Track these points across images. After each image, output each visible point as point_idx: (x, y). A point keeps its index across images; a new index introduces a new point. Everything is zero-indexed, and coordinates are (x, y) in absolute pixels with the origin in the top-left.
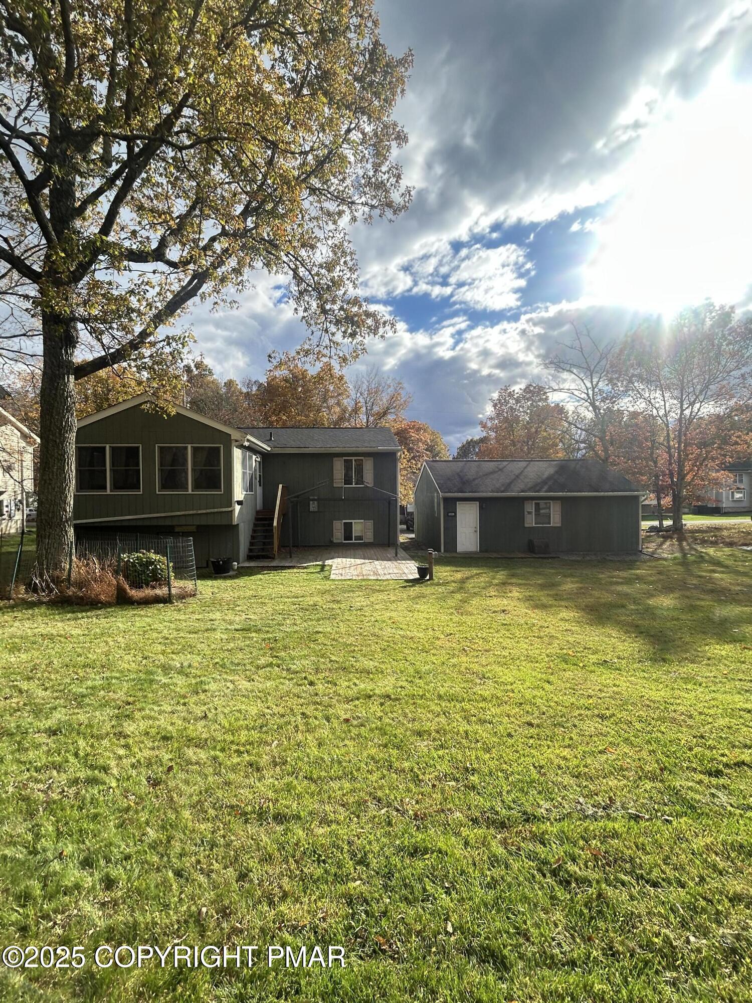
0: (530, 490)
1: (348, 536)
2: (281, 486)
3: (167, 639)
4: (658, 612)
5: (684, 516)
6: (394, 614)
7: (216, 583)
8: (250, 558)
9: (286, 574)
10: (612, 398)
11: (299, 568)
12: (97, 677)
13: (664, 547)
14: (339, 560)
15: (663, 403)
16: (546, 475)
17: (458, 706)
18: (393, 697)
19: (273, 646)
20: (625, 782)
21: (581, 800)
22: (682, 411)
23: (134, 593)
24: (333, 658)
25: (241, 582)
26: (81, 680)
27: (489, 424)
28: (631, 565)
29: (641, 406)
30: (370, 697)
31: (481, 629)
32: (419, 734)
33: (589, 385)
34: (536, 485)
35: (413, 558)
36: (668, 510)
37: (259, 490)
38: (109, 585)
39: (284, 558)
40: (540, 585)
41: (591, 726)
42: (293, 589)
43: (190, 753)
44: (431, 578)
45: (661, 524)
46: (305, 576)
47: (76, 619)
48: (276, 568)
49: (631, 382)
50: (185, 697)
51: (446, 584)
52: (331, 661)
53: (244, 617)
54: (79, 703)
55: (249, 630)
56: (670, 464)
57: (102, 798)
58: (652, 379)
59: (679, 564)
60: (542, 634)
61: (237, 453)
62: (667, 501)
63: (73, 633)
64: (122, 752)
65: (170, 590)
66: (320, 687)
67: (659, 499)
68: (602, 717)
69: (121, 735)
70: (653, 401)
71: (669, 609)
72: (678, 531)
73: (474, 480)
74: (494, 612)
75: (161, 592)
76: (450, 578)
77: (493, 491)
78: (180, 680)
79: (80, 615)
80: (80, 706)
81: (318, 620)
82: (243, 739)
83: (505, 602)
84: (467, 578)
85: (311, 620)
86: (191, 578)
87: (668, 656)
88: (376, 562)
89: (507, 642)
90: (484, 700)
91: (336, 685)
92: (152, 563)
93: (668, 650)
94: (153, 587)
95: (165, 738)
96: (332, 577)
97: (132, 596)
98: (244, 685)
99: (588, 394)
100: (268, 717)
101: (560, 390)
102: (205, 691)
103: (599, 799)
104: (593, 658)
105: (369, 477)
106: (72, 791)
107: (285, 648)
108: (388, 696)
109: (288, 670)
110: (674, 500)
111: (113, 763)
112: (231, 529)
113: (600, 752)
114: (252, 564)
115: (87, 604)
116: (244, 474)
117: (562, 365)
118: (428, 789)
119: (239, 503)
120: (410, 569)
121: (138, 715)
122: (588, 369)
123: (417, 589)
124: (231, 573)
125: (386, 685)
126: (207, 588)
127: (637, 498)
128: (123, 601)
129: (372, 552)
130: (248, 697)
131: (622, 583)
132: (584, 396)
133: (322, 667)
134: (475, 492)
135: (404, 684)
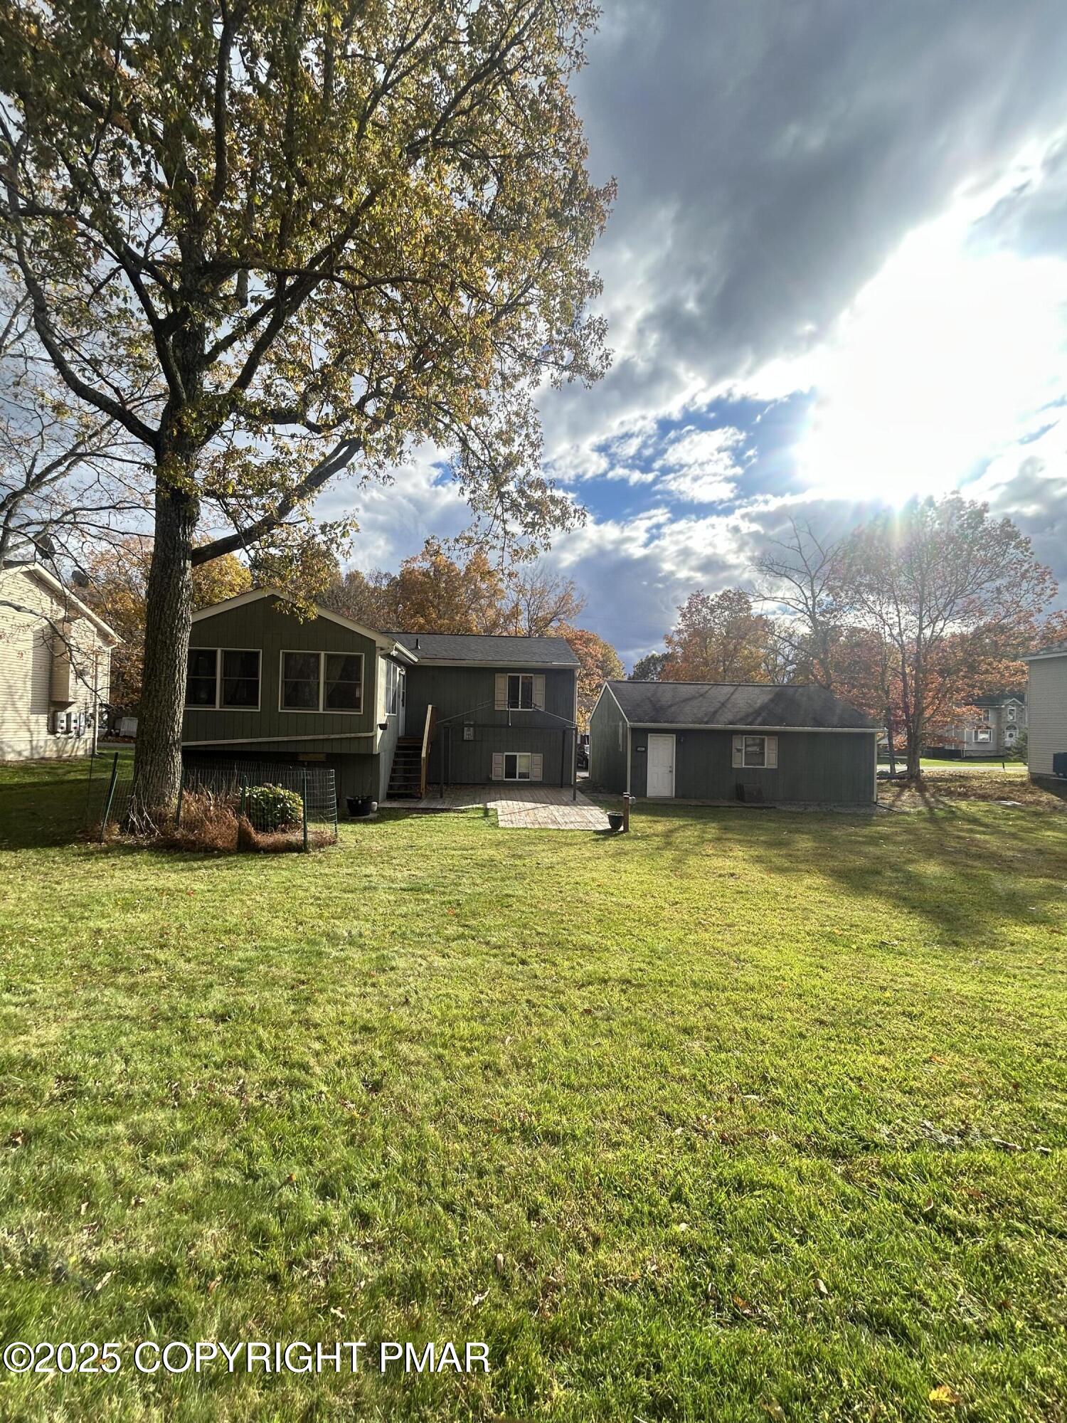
0: (741, 721)
1: (511, 772)
2: (430, 707)
3: (319, 899)
4: (926, 882)
5: (922, 760)
6: (594, 875)
7: (358, 827)
8: (390, 797)
9: (440, 819)
10: (832, 611)
11: (455, 811)
12: (248, 946)
13: (903, 798)
14: (504, 802)
15: (896, 619)
16: (759, 703)
17: (722, 996)
18: (634, 982)
19: (457, 911)
20: (972, 1101)
21: (928, 1124)
22: (921, 629)
23: (261, 838)
24: (540, 930)
25: (389, 827)
26: (230, 950)
27: (676, 638)
28: (866, 821)
29: (869, 622)
30: (605, 982)
31: (713, 898)
32: (687, 1031)
33: (808, 594)
34: (748, 715)
35: (596, 802)
36: (901, 752)
37: (402, 711)
38: (229, 827)
39: (434, 798)
40: (765, 842)
41: (901, 1027)
42: (457, 838)
43: (404, 1048)
44: (626, 830)
45: (893, 769)
46: (466, 822)
47: (191, 869)
48: (426, 811)
49: (857, 592)
50: (371, 976)
51: (645, 837)
52: (538, 934)
53: (406, 873)
54: (238, 980)
55: (420, 889)
56: (905, 695)
57: (314, 1106)
58: (885, 588)
59: (925, 820)
60: (792, 906)
61: (382, 664)
62: (900, 740)
63: (196, 888)
64: (317, 1046)
65: (305, 836)
66: (536, 967)
67: (890, 738)
68: (911, 1016)
69: (307, 1024)
70: (885, 616)
71: (935, 878)
72: (912, 779)
73: (670, 706)
74: (720, 876)
75: (295, 836)
76: (649, 831)
77: (694, 722)
78: (355, 954)
79: (195, 865)
80: (240, 982)
81: (503, 880)
82: (466, 1033)
83: (728, 863)
84: (671, 831)
85: (495, 880)
86: (329, 820)
87: (959, 939)
88: (552, 807)
89: (750, 915)
90: (752, 989)
91: (555, 964)
92: (281, 800)
93: (957, 931)
94: (284, 831)
95: (366, 1029)
96: (501, 824)
97: (258, 843)
98: (439, 962)
99: (806, 605)
100: (486, 1004)
101: (773, 599)
102: (392, 969)
103: (948, 1122)
104: (868, 938)
105: (539, 698)
106: (273, 1095)
107: (474, 914)
108: (629, 982)
109: (488, 943)
110: (909, 740)
111: (312, 1062)
112: (370, 759)
113: (925, 1062)
114: (395, 805)
115: (200, 851)
116: (388, 689)
117: (775, 568)
118: (725, 1104)
119: (383, 727)
120: (598, 818)
121: (321, 998)
122: (808, 573)
123: (612, 844)
124: (371, 816)
125: (619, 966)
126: (349, 833)
127: (872, 735)
128: (246, 847)
129: (542, 793)
130: (450, 978)
131: (863, 843)
132: (801, 606)
133: (530, 941)
134: (672, 722)
135: (643, 966)
